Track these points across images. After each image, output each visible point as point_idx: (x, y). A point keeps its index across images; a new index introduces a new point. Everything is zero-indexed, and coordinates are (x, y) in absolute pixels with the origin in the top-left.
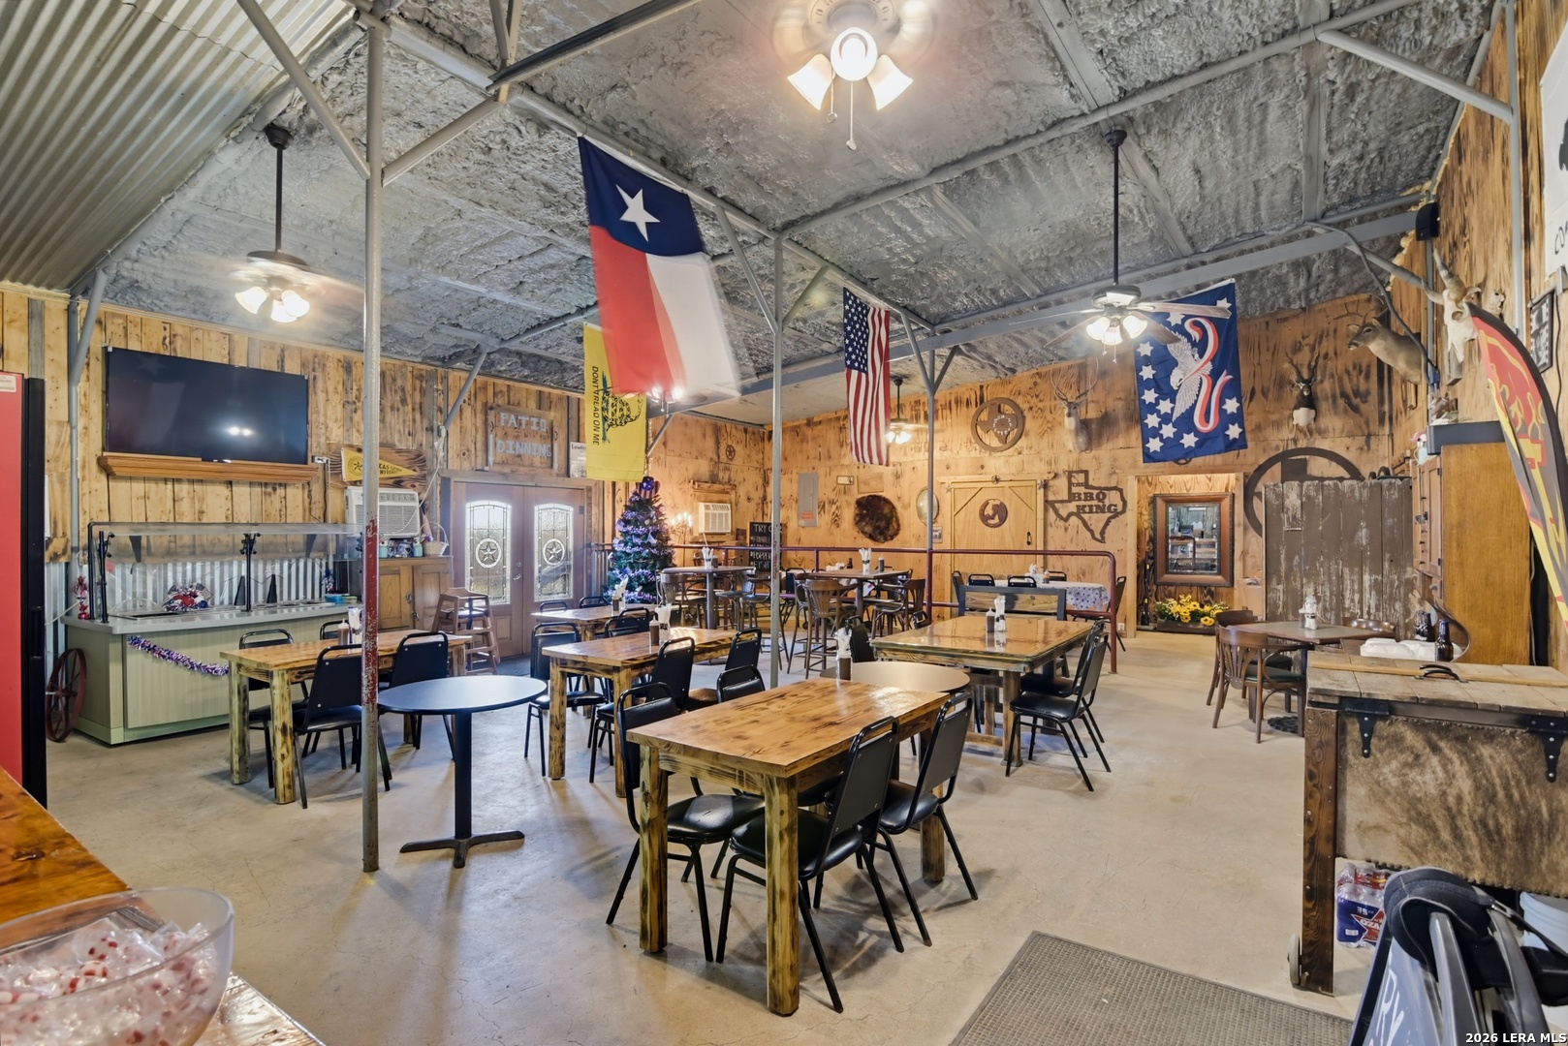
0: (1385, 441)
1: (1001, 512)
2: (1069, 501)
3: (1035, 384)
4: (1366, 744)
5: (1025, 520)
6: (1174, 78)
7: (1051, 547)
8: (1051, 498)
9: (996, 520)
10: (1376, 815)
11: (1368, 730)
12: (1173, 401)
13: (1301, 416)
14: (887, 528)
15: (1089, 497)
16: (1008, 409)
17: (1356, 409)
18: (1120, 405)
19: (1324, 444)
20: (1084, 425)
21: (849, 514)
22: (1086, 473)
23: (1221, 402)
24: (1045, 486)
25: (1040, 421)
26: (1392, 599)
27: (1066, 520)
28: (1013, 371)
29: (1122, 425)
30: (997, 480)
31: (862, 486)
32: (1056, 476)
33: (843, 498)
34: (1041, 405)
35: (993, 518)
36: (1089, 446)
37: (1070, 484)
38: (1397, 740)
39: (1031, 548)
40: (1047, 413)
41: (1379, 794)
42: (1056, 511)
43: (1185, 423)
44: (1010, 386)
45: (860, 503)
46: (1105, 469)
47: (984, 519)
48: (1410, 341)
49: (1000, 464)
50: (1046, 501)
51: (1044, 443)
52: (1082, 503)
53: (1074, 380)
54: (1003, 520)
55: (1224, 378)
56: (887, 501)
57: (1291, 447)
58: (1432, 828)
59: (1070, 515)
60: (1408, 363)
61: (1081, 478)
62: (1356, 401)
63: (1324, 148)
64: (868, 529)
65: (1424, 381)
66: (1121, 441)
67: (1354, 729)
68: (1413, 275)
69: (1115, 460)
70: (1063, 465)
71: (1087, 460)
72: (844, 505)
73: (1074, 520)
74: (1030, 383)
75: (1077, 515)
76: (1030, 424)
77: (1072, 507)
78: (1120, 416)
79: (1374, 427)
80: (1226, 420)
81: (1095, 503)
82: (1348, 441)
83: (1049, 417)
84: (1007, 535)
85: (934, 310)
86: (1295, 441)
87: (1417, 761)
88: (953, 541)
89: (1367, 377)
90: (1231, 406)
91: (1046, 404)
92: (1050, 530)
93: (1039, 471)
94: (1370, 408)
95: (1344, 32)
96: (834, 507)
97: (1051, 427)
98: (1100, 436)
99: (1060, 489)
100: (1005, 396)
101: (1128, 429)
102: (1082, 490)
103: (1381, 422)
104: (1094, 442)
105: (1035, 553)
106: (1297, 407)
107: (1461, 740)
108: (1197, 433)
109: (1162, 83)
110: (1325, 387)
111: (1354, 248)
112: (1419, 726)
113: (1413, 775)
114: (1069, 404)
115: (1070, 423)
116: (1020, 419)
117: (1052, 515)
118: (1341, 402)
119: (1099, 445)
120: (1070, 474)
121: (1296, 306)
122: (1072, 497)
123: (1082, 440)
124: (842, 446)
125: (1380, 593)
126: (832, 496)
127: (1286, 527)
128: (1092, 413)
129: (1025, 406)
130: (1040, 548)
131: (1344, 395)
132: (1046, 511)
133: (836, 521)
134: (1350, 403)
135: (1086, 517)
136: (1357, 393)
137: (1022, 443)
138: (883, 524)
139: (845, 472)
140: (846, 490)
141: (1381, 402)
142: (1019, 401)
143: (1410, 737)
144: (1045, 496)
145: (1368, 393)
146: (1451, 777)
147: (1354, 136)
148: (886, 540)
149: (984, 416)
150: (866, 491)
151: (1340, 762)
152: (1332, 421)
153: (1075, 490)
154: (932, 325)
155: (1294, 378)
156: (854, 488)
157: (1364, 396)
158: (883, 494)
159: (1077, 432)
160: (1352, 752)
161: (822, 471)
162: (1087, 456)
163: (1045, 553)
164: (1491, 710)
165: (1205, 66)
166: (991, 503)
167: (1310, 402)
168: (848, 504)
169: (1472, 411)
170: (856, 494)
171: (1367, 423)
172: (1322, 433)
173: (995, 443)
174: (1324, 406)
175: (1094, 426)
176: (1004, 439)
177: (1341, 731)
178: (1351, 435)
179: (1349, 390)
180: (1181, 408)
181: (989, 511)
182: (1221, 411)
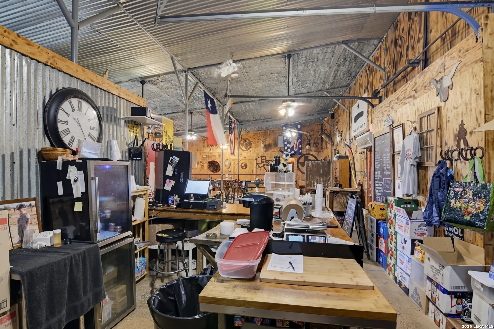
0: (322, 153)
1: (246, 165)
2: (261, 163)
3: (254, 136)
4: (336, 197)
5: (252, 167)
6: (303, 93)
7: (257, 174)
8: (257, 162)
9: (245, 167)
10: (337, 205)
11: (336, 195)
12: (290, 144)
13: (308, 147)
14: (217, 169)
15: (266, 162)
16: (248, 141)
17: (317, 146)
18: (272, 142)
19: (311, 153)
20: (265, 146)
21: (206, 165)
22: (265, 157)
23: (299, 145)
24: (256, 160)
25: (255, 144)
26: (325, 183)
27: (261, 168)
28: (249, 132)
29: (273, 147)
30: (245, 158)
31: (210, 158)
32: (259, 157)
33: (204, 161)
34: (255, 141)
35: (244, 167)
36: (266, 151)
37: (262, 159)
38: (339, 196)
39: (253, 174)
40: (257, 143)
41: (337, 202)
42: (259, 166)
43: (292, 149)
44: (248, 136)
45: (209, 163)
46: (269, 157)
47: (242, 167)
48: (329, 136)
49: (245, 154)
50: (256, 163)
51: (256, 149)
52: (264, 164)
53: (263, 135)
54: (246, 167)
55: (299, 141)
56: (217, 162)
57: (306, 153)
58: (342, 206)
59: (262, 166)
60: (328, 140)
61: (264, 158)
62: (317, 145)
63: (320, 103)
64: (212, 169)
65: (331, 144)
66: (273, 150)
67: (334, 195)
68: (329, 124)
69: (271, 154)
70: (260, 155)
71: (266, 154)
72: (205, 163)
73: (262, 168)
74: (253, 135)
75: (263, 166)
76: (253, 145)
77: (262, 165)
78: (273, 145)
79: (320, 150)
80: (300, 149)
81: (267, 164)
82: (315, 152)
83: (257, 144)
84: (247, 171)
85: (242, 119)
86: (306, 152)
87: (341, 198)
88: (234, 172)
89: (319, 140)
90: (300, 146)
91: (256, 140)
92: (257, 170)
93: (255, 156)
94: (319, 146)
95: (327, 92)
96: (202, 163)
97: (257, 146)
98: (268, 148)
99: (259, 160)
100: (247, 138)
101: (274, 147)
102: (264, 161)
103: (321, 149)
104: (267, 150)
105: (254, 175)
106: (307, 145)
107: (345, 195)
108: (294, 151)
109: (301, 94)
110: (312, 141)
111: (321, 118)
112: (341, 194)
113: (341, 200)
114: (263, 141)
115: (262, 146)
116: (250, 144)
117: (258, 166)
118: (314, 144)
119: (268, 151)
120: (262, 157)
121: (307, 124)
122: (262, 162)
123: (265, 149)
124: (204, 147)
125: (324, 182)
126: (201, 160)
127: (309, 170)
128: (267, 143)
129: (251, 141)
130: (255, 174)
131: (315, 143)
132: (256, 165)
133: (202, 167)
134: (316, 145)
135: (265, 167)
136: (317, 143)
137: (251, 149)
138: (216, 168)
139: (205, 154)
140: (205, 159)
141: (321, 145)
142: (250, 139)
143: (340, 195)
144: (256, 162)
145: (319, 143)
146: (344, 199)
147: (324, 102)
148: (217, 172)
149: (242, 142)
150: (211, 160)
151: (333, 199)
152: (313, 149)
153: (263, 161)
154: (240, 122)
155: (306, 139)
156: (208, 158)
157: (318, 143)
158: (216, 160)
159: (264, 148)
160: (334, 197)
161: (198, 154)
162: (266, 153)
163: (256, 175)
164: (348, 191)
165: (308, 93)
166: (244, 163)
167: (309, 144)
168: (206, 163)
169: (342, 153)
170: (208, 160)
171: (319, 149)
172: (311, 151)
173: (244, 149)
174: (312, 145)
175: (267, 146)
176: (246, 148)
177: (333, 195)
178: (316, 151)
179: (316, 142)
180: (291, 146)
181: (243, 165)
182: (299, 147)
